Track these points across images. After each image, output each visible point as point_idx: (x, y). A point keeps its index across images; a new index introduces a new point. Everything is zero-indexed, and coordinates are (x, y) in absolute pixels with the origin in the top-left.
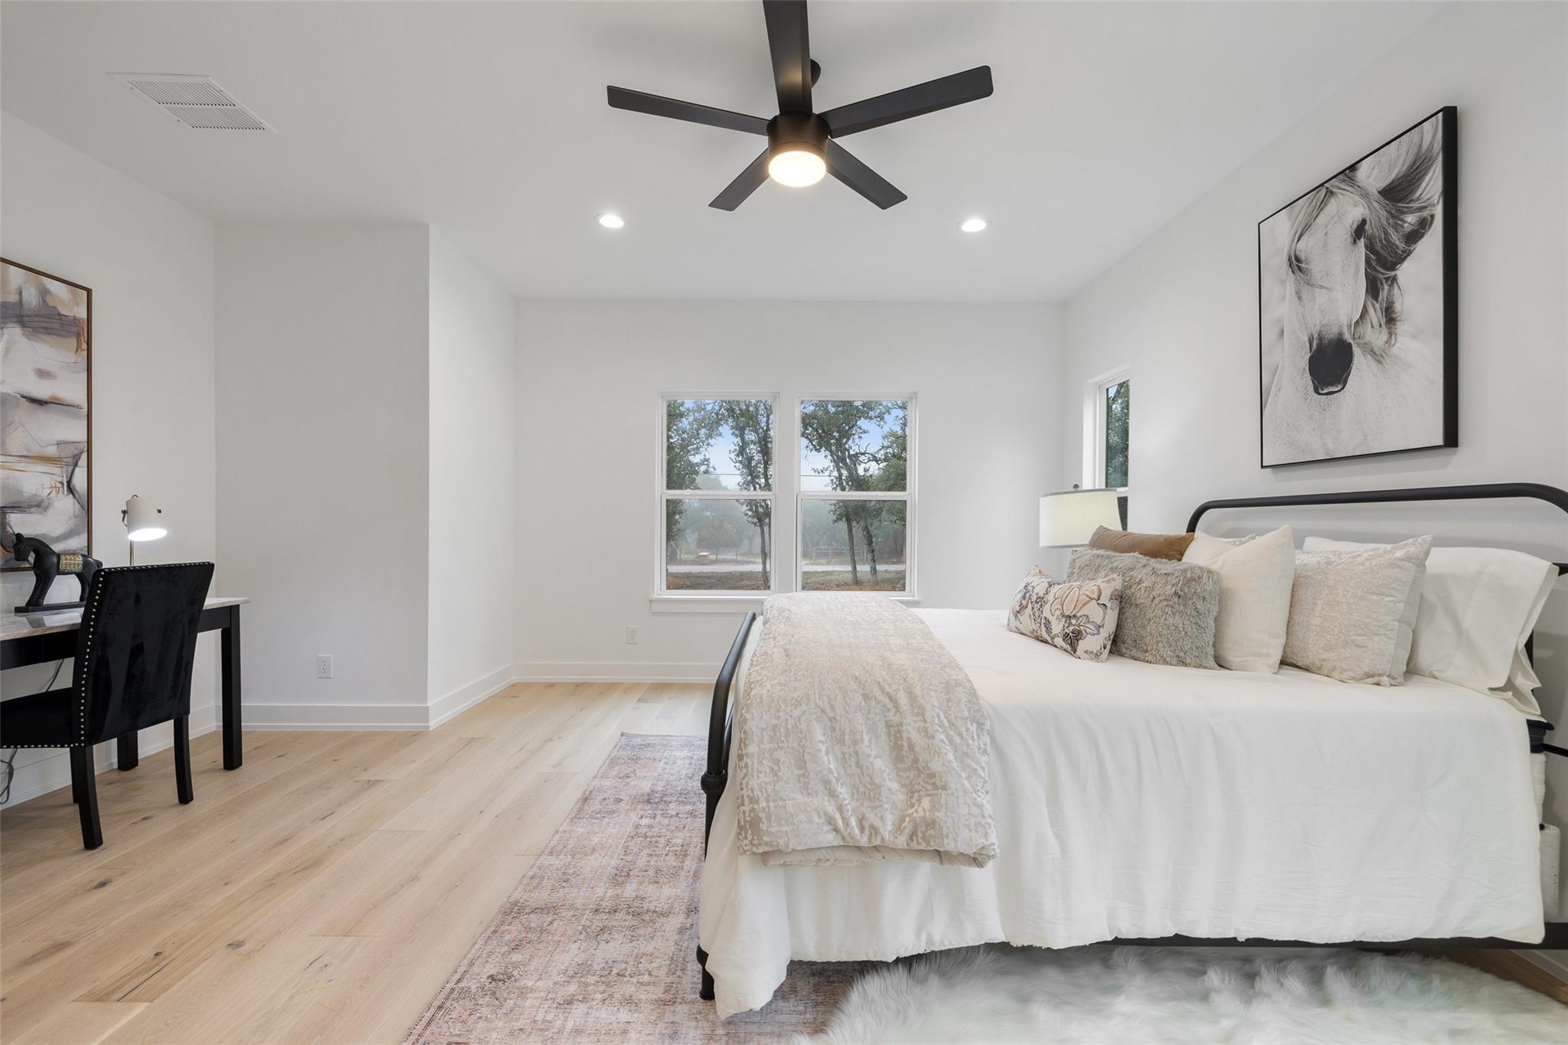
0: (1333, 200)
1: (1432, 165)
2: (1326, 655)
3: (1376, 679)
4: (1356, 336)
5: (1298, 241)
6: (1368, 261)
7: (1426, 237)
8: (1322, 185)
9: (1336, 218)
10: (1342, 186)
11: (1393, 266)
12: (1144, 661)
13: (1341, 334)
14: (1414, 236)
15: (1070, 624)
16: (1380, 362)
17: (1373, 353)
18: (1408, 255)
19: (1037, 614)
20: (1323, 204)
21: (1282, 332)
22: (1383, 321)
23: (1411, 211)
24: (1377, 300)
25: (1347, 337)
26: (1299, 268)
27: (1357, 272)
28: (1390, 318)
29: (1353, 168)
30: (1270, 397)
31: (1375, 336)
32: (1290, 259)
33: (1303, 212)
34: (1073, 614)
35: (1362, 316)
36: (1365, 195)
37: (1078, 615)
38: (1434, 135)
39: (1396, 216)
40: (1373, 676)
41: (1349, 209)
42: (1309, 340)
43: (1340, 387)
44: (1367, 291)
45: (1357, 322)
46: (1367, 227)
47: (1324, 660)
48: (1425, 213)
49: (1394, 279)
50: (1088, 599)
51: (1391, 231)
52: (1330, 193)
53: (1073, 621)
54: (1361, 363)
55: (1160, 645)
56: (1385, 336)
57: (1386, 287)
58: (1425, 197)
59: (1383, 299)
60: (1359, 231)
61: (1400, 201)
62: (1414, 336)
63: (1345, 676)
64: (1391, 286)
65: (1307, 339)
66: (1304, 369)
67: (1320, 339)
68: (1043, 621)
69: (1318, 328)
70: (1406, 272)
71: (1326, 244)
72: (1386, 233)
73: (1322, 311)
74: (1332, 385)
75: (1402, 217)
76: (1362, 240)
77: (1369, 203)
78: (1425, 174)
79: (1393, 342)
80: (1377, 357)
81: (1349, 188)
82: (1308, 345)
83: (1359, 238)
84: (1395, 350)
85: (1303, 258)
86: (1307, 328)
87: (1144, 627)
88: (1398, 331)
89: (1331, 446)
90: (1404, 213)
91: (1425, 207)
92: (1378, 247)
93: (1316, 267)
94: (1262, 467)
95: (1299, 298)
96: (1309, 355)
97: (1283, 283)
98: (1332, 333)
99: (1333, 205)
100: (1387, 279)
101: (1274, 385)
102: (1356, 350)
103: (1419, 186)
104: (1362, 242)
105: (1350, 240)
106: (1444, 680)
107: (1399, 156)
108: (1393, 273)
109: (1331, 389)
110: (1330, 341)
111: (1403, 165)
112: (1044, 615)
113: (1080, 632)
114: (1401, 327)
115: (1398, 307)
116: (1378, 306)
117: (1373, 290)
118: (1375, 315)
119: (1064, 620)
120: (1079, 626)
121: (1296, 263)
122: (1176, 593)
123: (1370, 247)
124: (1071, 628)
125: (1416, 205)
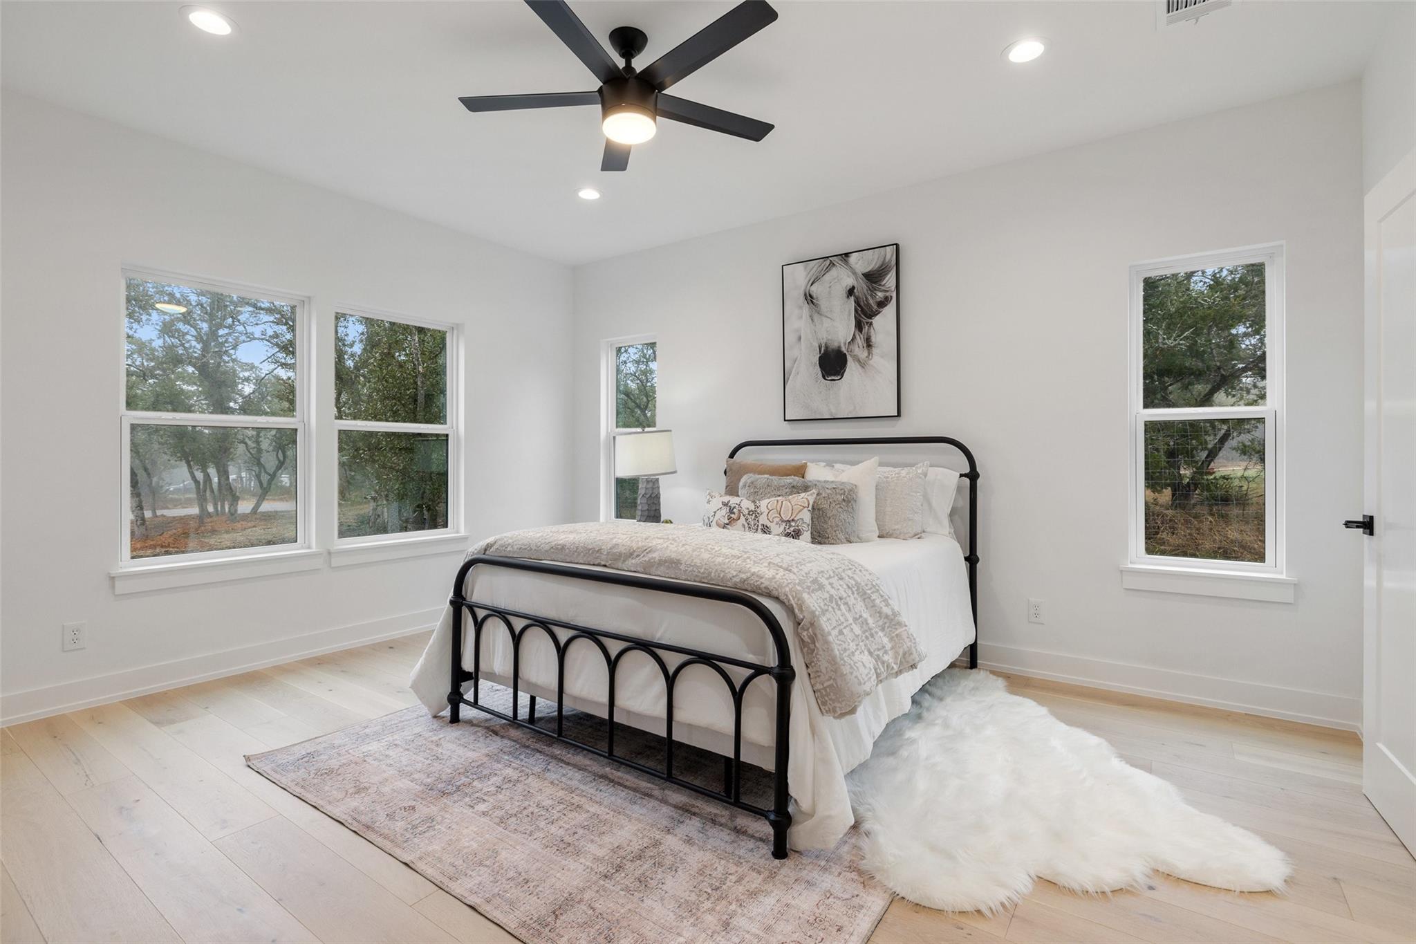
0: (834, 268)
1: (890, 271)
2: (896, 527)
3: (918, 536)
4: (849, 350)
5: (812, 285)
6: (856, 310)
7: (888, 306)
8: (828, 257)
9: (836, 280)
10: (840, 262)
11: (870, 317)
12: (829, 544)
13: (839, 347)
14: (882, 304)
15: (790, 526)
16: (863, 367)
17: (859, 361)
18: (879, 313)
19: (752, 523)
20: (828, 269)
21: (800, 338)
22: (865, 345)
23: (880, 290)
24: (861, 333)
25: (844, 349)
26: (812, 302)
27: (850, 315)
28: (869, 344)
29: (847, 255)
30: (791, 376)
31: (859, 350)
32: (805, 295)
33: (815, 269)
34: (791, 519)
35: (853, 340)
36: (854, 273)
37: (796, 519)
38: (892, 255)
39: (873, 291)
40: (916, 535)
41: (843, 278)
42: (819, 346)
43: (839, 378)
44: (855, 326)
45: (849, 343)
46: (855, 291)
47: (895, 530)
48: (888, 294)
49: (871, 324)
50: (802, 508)
51: (869, 297)
52: (832, 264)
53: (793, 524)
54: (851, 365)
55: (837, 532)
56: (866, 354)
57: (867, 327)
58: (887, 285)
59: (865, 333)
60: (851, 292)
61: (874, 283)
62: (882, 357)
63: (907, 536)
64: (869, 327)
65: (817, 345)
66: (816, 363)
67: (827, 347)
68: (760, 527)
69: (825, 340)
70: (877, 321)
71: (830, 292)
72: (866, 298)
73: (827, 332)
74: (834, 375)
75: (875, 292)
76: (853, 297)
77: (857, 278)
78: (887, 274)
79: (870, 357)
80: (862, 364)
81: (845, 266)
82: (818, 350)
83: (851, 296)
84: (871, 362)
85: (815, 297)
86: (817, 339)
87: (826, 522)
88: (873, 352)
89: (834, 411)
90: (876, 290)
91: (888, 291)
92: (862, 304)
93: (823, 304)
94: (785, 420)
95: (812, 320)
96: (819, 356)
97: (801, 308)
98: (835, 345)
99: (834, 272)
100: (867, 323)
101: (794, 370)
102: (849, 358)
103: (884, 279)
104: (852, 298)
105: (845, 295)
106: (930, 533)
107: (873, 259)
108: (870, 321)
109: (833, 378)
110: (833, 350)
111: (876, 264)
112: (761, 522)
113: (799, 531)
114: (875, 351)
115: (873, 339)
116: (862, 336)
117: (859, 326)
118: (860, 341)
119: (784, 524)
120: (798, 526)
121: (810, 298)
122: (844, 500)
123: (857, 302)
124: (792, 529)
125: (883, 288)
